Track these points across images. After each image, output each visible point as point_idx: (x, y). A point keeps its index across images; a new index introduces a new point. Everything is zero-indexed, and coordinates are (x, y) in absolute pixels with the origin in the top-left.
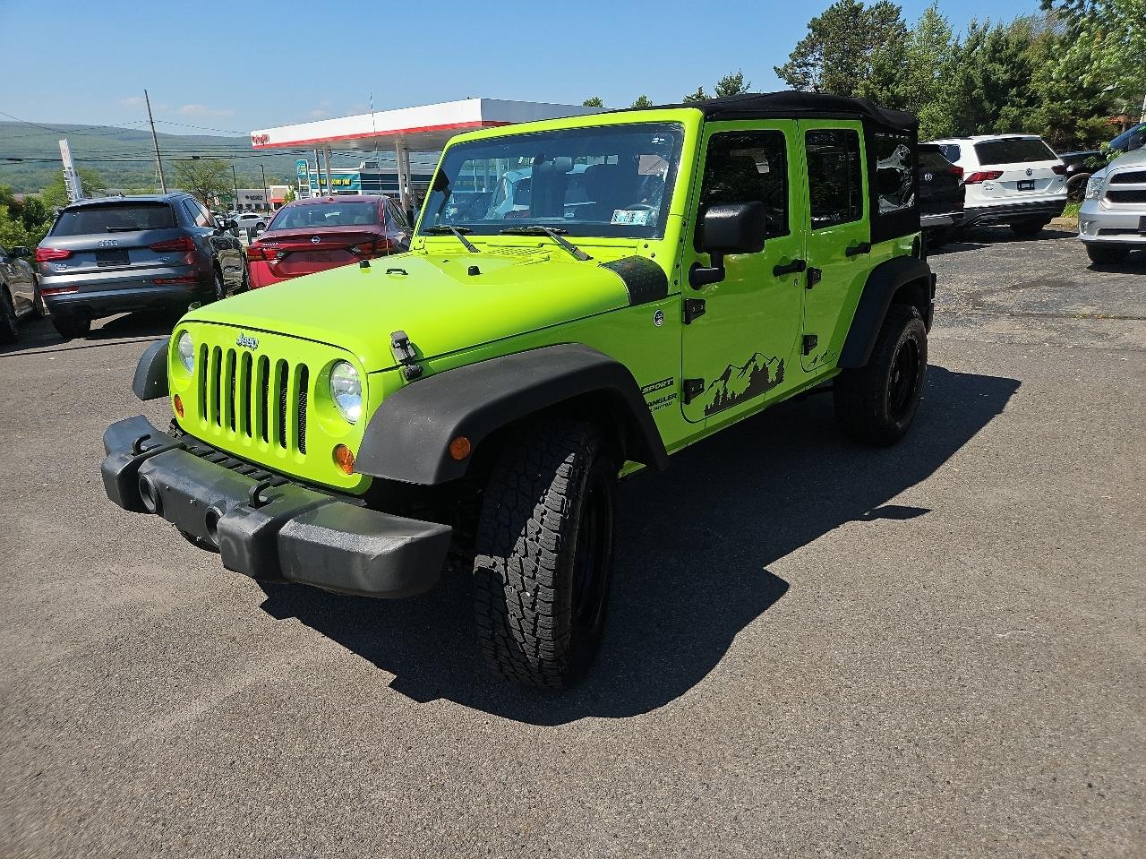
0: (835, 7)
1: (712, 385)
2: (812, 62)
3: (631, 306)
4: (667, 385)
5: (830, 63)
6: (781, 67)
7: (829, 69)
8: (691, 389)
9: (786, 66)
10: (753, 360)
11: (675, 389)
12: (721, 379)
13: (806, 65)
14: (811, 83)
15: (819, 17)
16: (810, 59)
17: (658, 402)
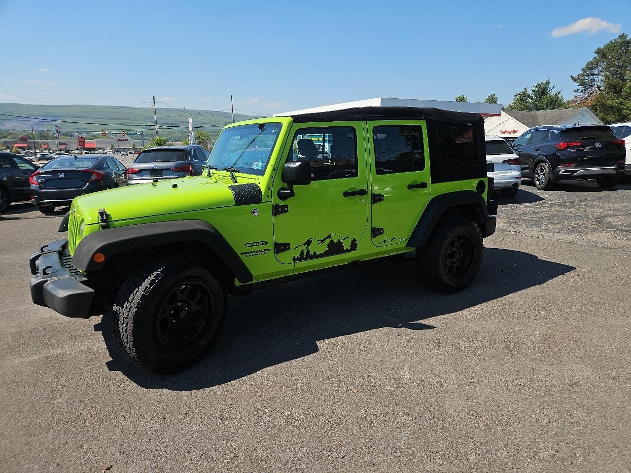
0: (613, 41)
1: (297, 247)
2: (596, 73)
3: (236, 205)
4: (263, 244)
5: (608, 73)
6: (575, 76)
7: (607, 77)
8: (281, 248)
9: (579, 75)
10: (330, 236)
11: (271, 246)
12: (304, 244)
13: (593, 75)
14: (596, 85)
15: (602, 47)
16: (596, 71)
17: (257, 251)
